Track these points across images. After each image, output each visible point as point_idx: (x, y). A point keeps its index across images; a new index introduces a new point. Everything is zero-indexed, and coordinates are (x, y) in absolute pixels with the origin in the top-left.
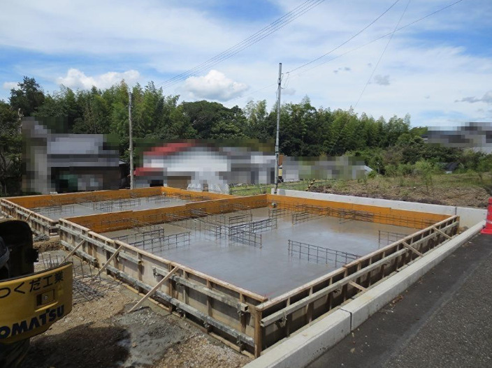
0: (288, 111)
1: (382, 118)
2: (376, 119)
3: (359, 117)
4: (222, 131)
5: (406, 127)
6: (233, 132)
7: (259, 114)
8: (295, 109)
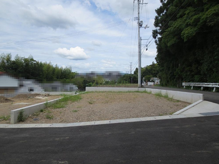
1: (62, 67)
7: (7, 61)
8: (26, 60)
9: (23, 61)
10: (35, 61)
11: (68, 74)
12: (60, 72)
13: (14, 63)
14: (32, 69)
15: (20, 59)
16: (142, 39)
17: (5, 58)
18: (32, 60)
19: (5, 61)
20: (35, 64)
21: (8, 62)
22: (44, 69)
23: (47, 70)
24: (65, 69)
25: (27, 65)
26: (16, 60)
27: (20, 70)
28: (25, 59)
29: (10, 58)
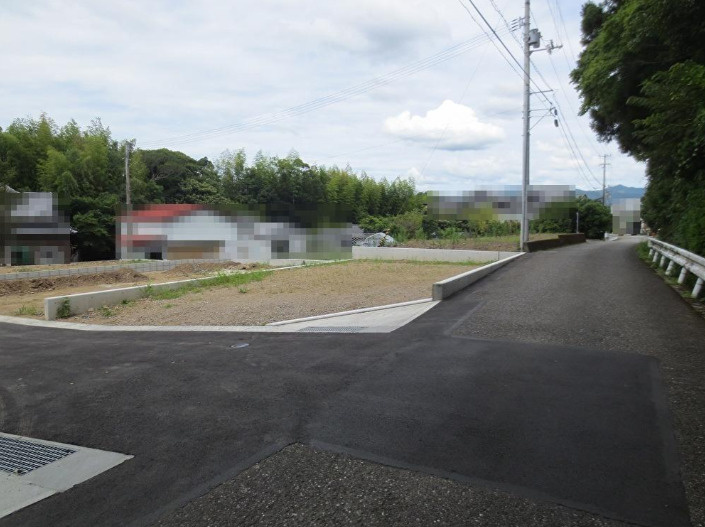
0: (273, 166)
1: (385, 180)
2: (378, 181)
3: (359, 177)
4: (195, 190)
5: (411, 191)
6: (209, 193)
7: (236, 169)
8: (282, 165)
9: (276, 169)
10: (307, 166)
11: (404, 200)
12: (379, 194)
13: (252, 174)
14: (297, 189)
15: (266, 164)
16: (531, 91)
17: (231, 161)
18: (298, 162)
19: (233, 171)
20: (304, 173)
21: (237, 173)
22: (331, 186)
23: (337, 192)
24: (393, 185)
25: (285, 177)
26: (258, 166)
27: (266, 193)
28: (279, 161)
29: (243, 162)
